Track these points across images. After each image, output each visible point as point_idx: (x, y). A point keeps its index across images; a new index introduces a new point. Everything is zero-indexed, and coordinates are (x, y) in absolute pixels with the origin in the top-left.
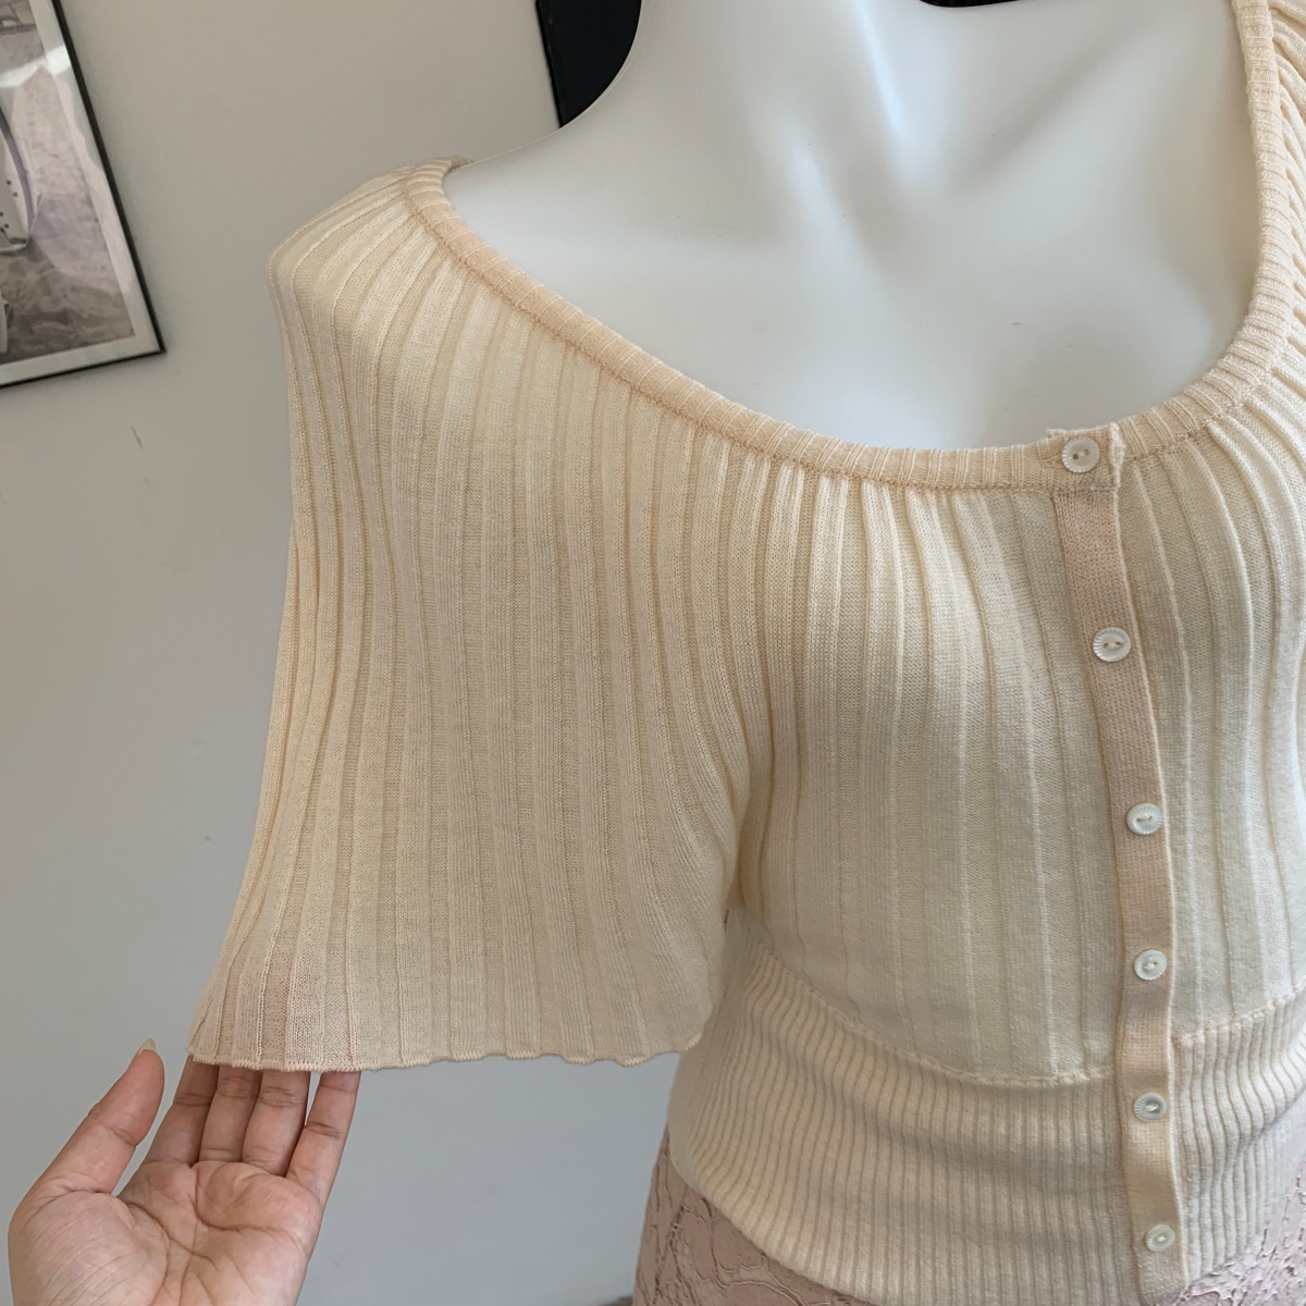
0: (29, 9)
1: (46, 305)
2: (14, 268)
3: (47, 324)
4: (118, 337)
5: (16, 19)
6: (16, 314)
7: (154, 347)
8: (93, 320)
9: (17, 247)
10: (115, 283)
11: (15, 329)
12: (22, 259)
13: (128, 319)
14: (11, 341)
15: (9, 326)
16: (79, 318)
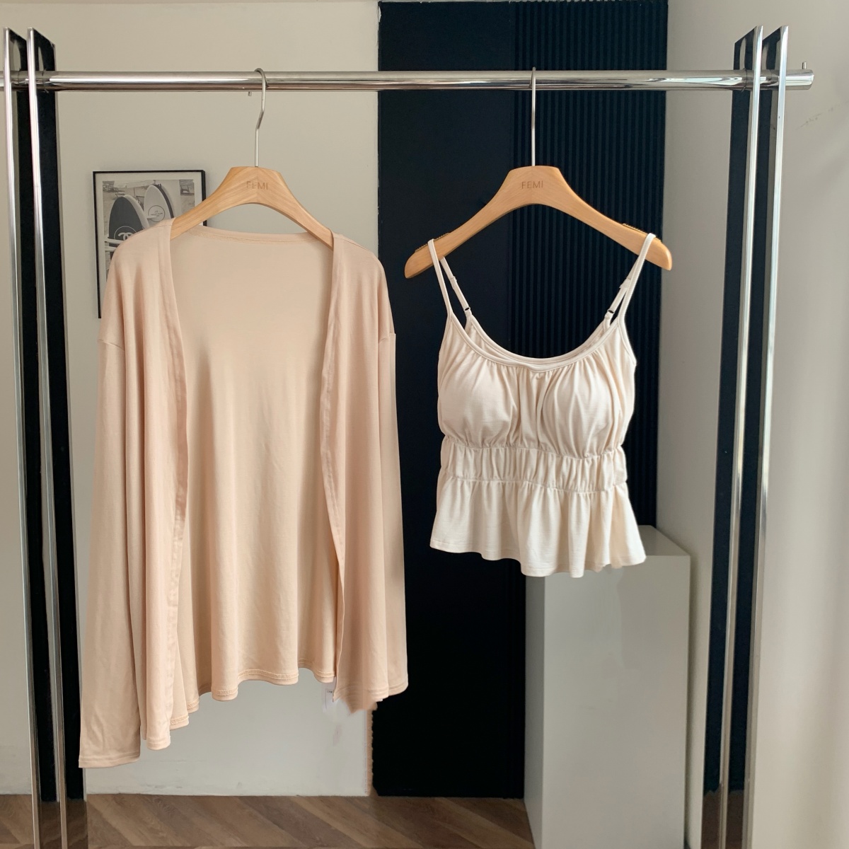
5: (188, 191)
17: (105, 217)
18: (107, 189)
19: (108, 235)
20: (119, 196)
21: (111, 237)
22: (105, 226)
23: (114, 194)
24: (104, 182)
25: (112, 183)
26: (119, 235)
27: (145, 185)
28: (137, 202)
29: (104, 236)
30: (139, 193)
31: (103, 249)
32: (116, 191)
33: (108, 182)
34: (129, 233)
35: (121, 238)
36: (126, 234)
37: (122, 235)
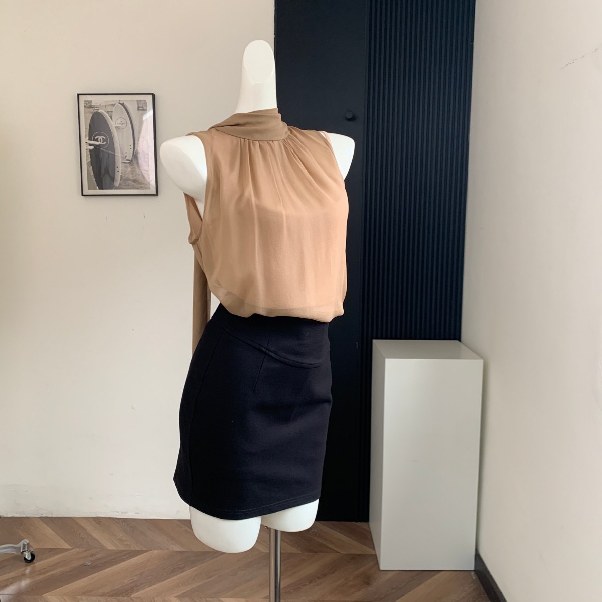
0: (147, 106)
1: (131, 177)
2: (126, 166)
3: (130, 182)
4: (146, 189)
5: (143, 108)
6: (123, 178)
7: (155, 193)
8: (141, 183)
9: (128, 161)
10: (149, 175)
11: (122, 181)
12: (128, 164)
13: (150, 185)
14: (120, 184)
15: (121, 180)
16: (138, 182)
17: (85, 125)
19: (88, 138)
20: (95, 111)
21: (89, 140)
22: (86, 131)
24: (85, 101)
25: (91, 102)
26: (96, 138)
27: (113, 103)
29: (85, 139)
30: (109, 109)
31: (85, 147)
32: (93, 108)
33: (88, 101)
34: (103, 137)
35: (97, 140)
36: (100, 138)
37: (98, 139)
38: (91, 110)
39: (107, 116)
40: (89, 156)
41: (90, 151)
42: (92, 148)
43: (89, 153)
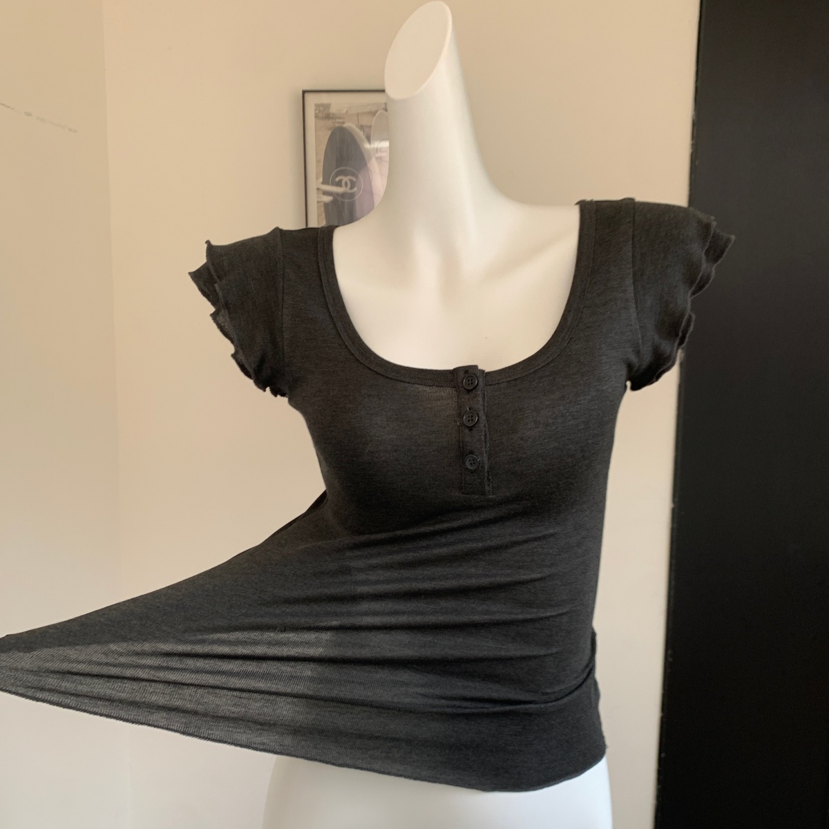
17: (317, 154)
18: (320, 115)
19: (321, 180)
20: (337, 125)
21: (324, 183)
22: (317, 166)
23: (331, 121)
24: (317, 106)
25: (327, 106)
26: (337, 179)
27: (372, 110)
28: (362, 133)
29: (315, 181)
30: (365, 121)
31: (313, 198)
32: (333, 118)
33: (322, 105)
34: (349, 177)
35: (339, 184)
36: (345, 179)
37: (340, 181)
38: (329, 123)
39: (360, 134)
40: (324, 215)
41: (326, 205)
42: (328, 199)
43: (323, 209)
